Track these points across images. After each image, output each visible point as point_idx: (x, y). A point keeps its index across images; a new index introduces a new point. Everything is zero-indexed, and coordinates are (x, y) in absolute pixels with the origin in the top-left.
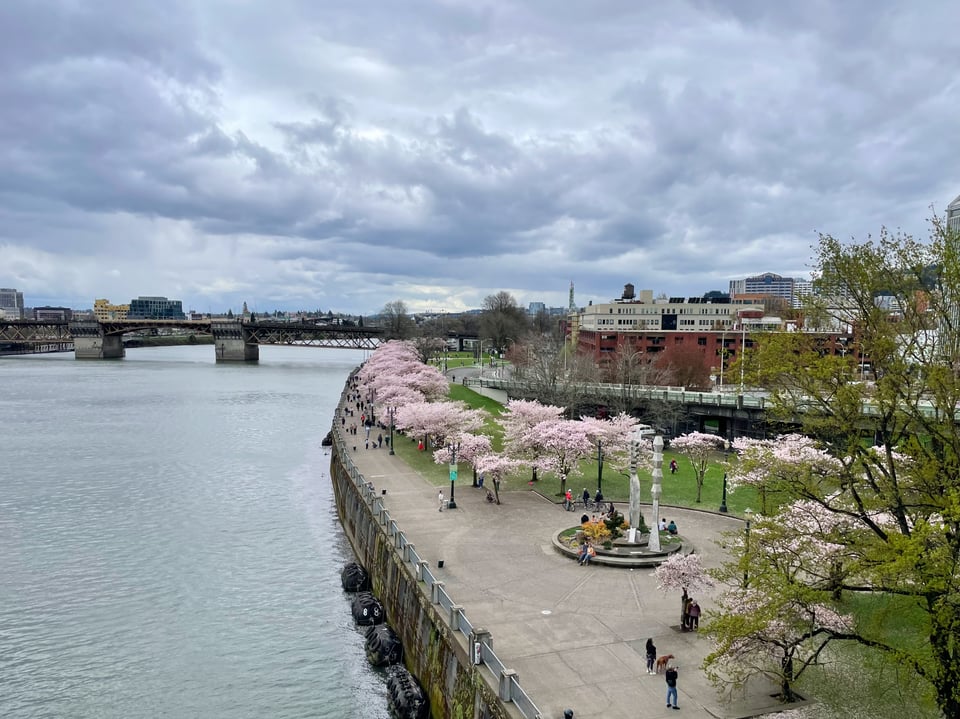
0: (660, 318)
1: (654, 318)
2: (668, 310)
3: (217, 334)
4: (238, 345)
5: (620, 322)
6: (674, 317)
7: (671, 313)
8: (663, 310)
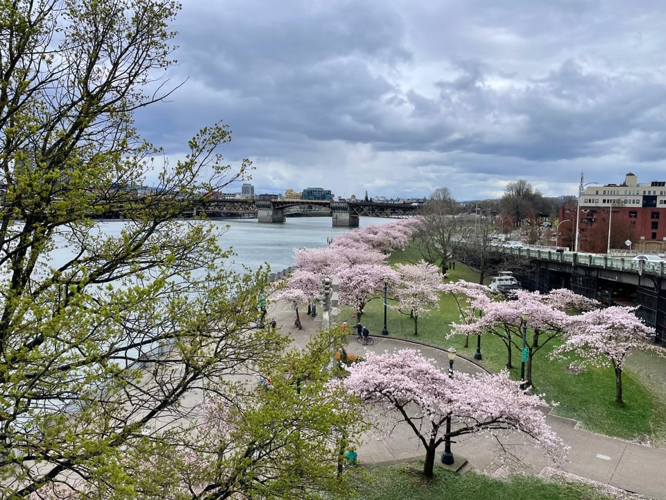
0: (641, 199)
1: (636, 198)
2: (649, 192)
3: (334, 209)
4: (345, 216)
5: (604, 201)
6: (655, 198)
7: (652, 194)
8: (645, 192)
